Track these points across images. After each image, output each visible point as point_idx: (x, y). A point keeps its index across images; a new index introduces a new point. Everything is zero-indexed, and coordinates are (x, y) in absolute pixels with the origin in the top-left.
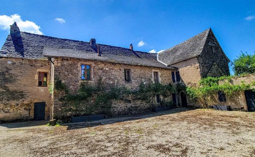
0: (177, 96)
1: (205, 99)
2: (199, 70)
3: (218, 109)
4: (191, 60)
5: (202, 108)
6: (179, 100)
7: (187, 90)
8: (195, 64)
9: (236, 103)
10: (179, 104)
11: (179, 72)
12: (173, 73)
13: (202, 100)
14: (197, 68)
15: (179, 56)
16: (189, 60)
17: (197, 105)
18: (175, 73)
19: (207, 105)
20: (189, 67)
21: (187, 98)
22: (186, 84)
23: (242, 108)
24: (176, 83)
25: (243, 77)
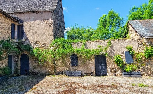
0: (14, 59)
1: (54, 63)
2: (52, 28)
3: (71, 75)
4: (44, 13)
5: (49, 75)
6: (17, 64)
7: (34, 51)
8: (48, 20)
9: (87, 68)
10: (16, 72)
11: (22, 26)
12: (13, 26)
13: (51, 64)
14: (50, 26)
15: (21, 7)
16: (40, 14)
17: (43, 71)
18: (16, 26)
19: (55, 70)
20: (39, 22)
21: (30, 62)
22: (32, 44)
23: (92, 73)
24: (17, 41)
25: (96, 42)
